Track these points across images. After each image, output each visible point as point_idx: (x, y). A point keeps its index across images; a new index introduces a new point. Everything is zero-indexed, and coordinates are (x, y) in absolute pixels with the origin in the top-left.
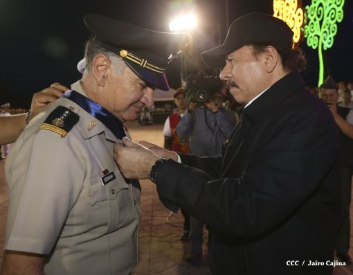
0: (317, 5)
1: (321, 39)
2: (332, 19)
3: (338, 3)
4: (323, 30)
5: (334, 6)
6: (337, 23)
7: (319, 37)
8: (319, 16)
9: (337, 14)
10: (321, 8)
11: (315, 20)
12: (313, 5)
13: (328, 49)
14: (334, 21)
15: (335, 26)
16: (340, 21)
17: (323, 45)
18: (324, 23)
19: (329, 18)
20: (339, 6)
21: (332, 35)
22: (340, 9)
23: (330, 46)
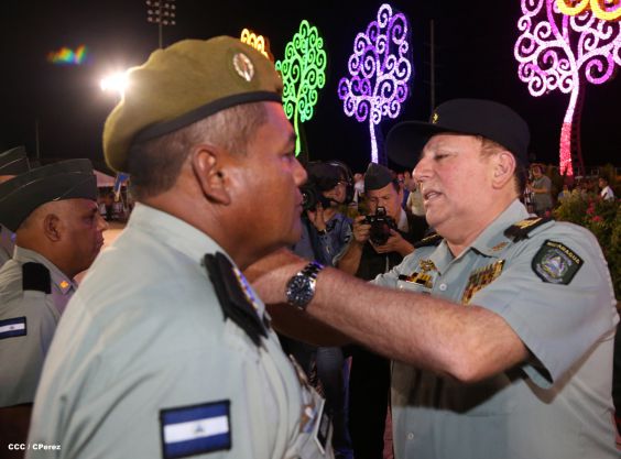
0: (292, 61)
1: (298, 107)
2: (312, 83)
3: (319, 64)
4: (299, 96)
5: (313, 66)
6: (317, 89)
7: (294, 104)
8: (294, 77)
9: (318, 78)
10: (296, 66)
11: (289, 81)
12: (286, 61)
13: (306, 121)
14: (314, 86)
15: (315, 92)
16: (321, 87)
17: (299, 115)
18: (301, 86)
19: (307, 81)
20: (319, 67)
21: (312, 104)
22: (321, 71)
23: (308, 118)
